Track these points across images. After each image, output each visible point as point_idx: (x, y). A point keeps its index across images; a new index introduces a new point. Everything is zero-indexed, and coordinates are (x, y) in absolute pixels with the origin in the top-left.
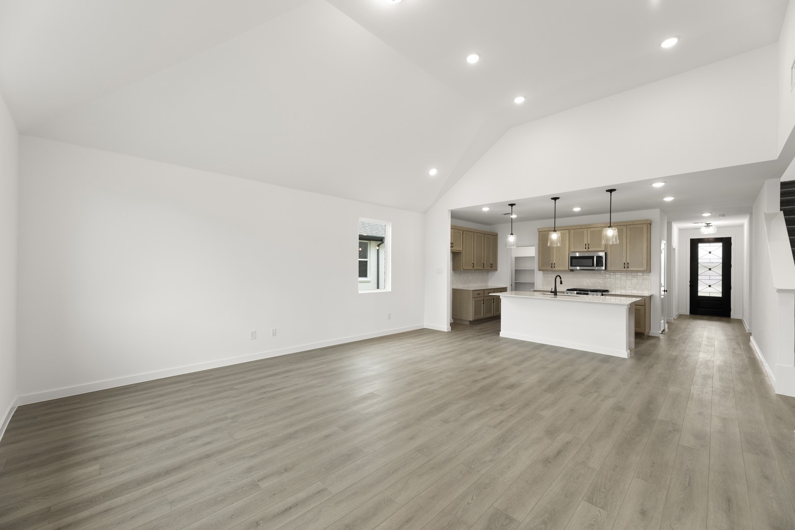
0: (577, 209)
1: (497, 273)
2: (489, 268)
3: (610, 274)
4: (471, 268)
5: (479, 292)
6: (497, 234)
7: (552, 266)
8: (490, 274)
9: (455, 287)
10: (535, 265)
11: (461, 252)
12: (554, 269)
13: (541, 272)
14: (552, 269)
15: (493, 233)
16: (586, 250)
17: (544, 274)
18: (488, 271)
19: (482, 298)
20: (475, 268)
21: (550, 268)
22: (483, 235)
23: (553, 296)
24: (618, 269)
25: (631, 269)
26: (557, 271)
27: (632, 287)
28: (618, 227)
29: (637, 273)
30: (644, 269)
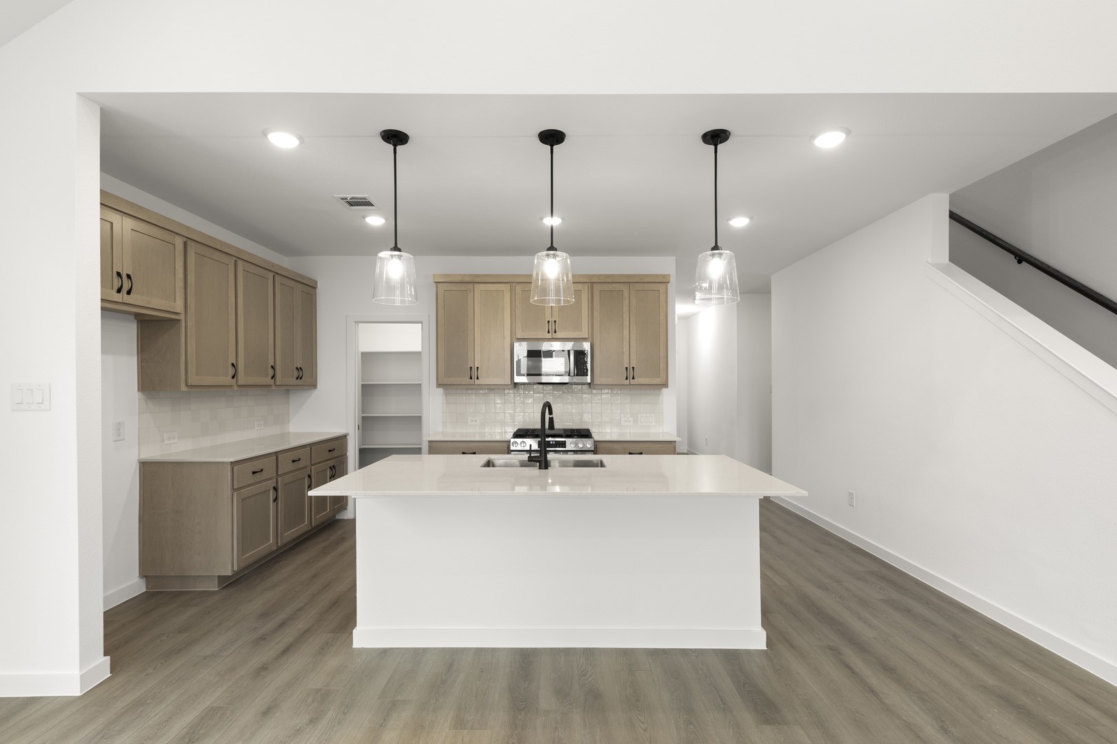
1: (315, 394)
2: (294, 381)
3: (592, 393)
4: (228, 380)
5: (257, 466)
6: (316, 282)
7: (473, 373)
8: (295, 399)
9: (154, 453)
10: (427, 374)
11: (179, 321)
12: (477, 382)
13: (441, 390)
14: (471, 381)
15: (302, 277)
16: (550, 336)
17: (446, 394)
18: (287, 390)
19: (272, 484)
20: (242, 378)
21: (466, 381)
22: (272, 274)
24: (610, 381)
25: (638, 380)
26: (481, 387)
27: (631, 419)
28: (614, 285)
29: (660, 389)
30: (657, 381)
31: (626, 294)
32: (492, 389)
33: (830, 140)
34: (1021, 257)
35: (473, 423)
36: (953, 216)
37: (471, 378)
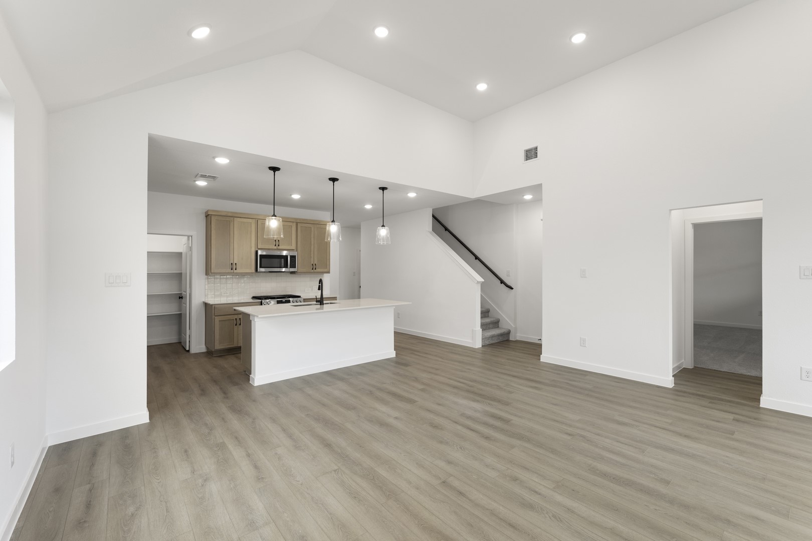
0: (296, 197)
7: (233, 267)
12: (235, 271)
14: (232, 271)
16: (276, 248)
21: (230, 271)
23: (319, 306)
24: (304, 270)
25: (318, 270)
26: (237, 274)
27: (310, 289)
28: (307, 224)
29: (323, 274)
30: (326, 270)
31: (313, 229)
32: (243, 275)
33: (412, 195)
34: (446, 229)
35: (225, 295)
36: (433, 216)
37: (232, 269)
